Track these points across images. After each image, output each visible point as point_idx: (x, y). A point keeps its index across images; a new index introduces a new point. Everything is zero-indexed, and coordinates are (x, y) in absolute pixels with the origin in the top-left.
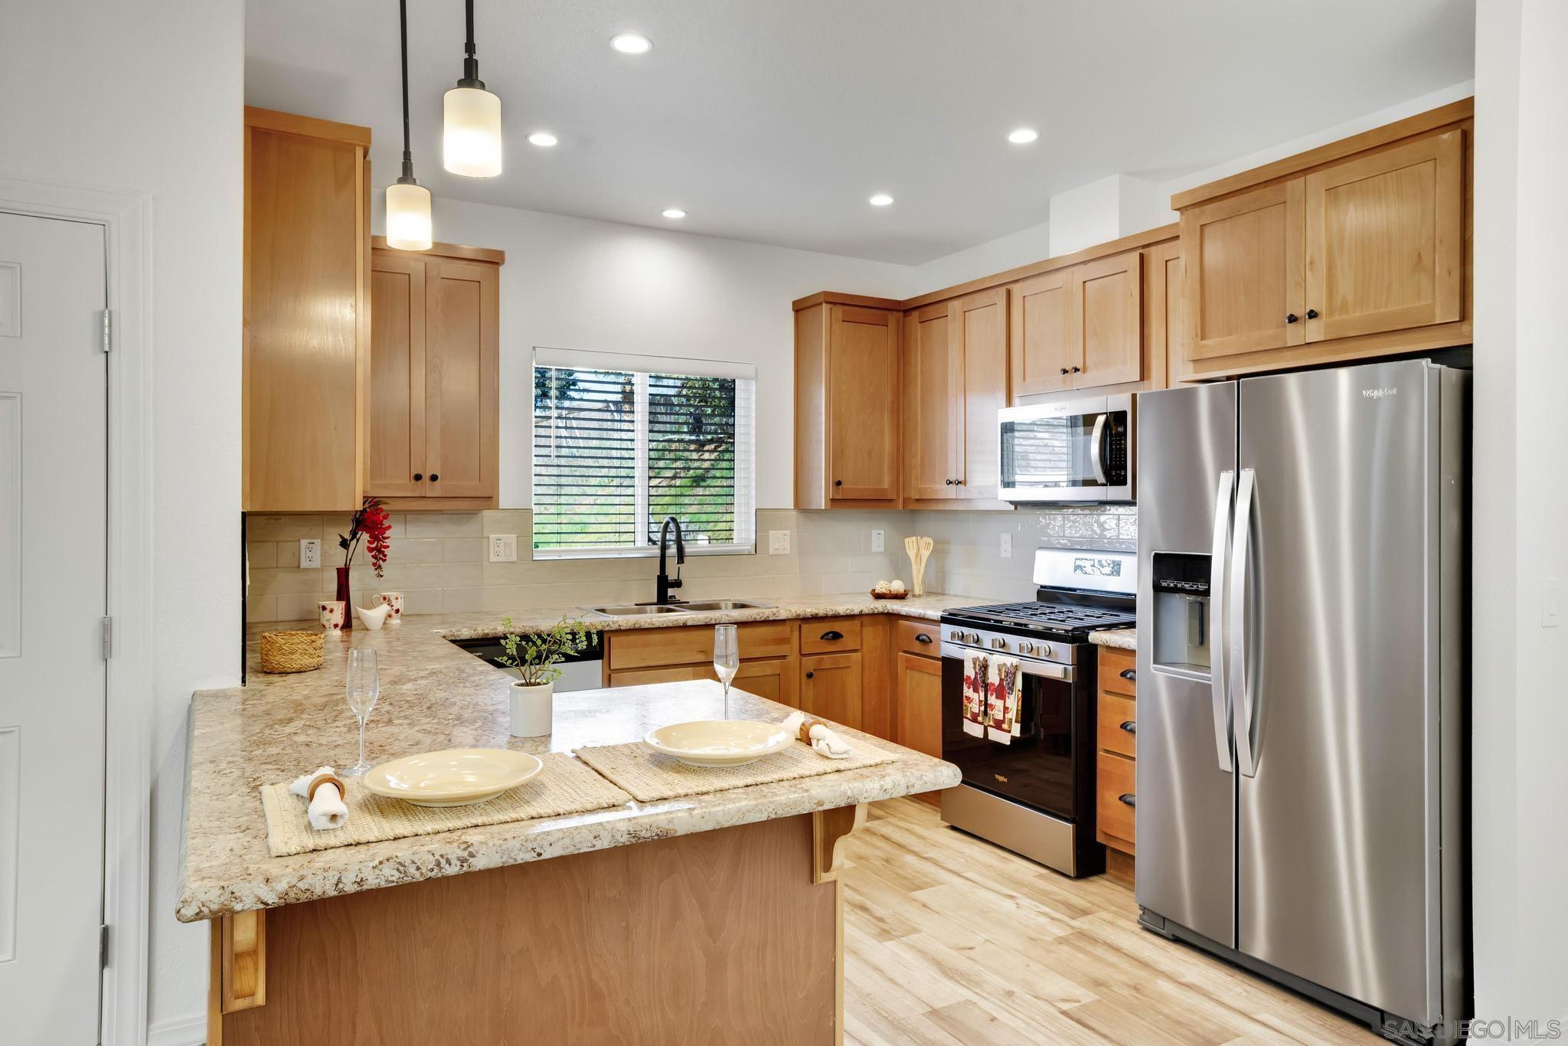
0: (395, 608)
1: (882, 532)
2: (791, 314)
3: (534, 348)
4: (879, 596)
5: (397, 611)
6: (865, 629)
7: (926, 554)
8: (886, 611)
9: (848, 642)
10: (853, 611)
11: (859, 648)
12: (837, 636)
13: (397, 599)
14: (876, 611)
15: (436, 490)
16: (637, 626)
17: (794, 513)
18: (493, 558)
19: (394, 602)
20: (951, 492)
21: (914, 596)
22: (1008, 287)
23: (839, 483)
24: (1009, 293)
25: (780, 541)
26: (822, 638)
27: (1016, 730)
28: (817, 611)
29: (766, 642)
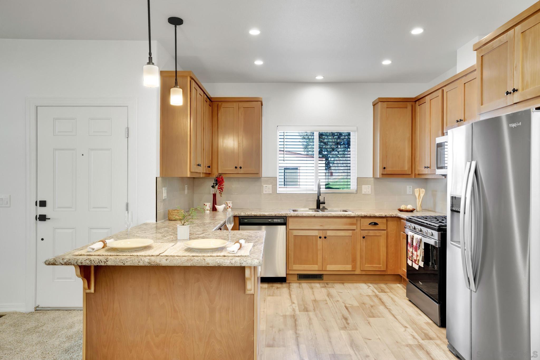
0: (229, 206)
1: (412, 187)
2: (372, 107)
3: (277, 126)
4: (401, 211)
5: (230, 207)
6: (389, 223)
7: (422, 195)
8: (397, 216)
9: (381, 226)
10: (382, 215)
11: (386, 229)
12: (376, 224)
13: (229, 203)
14: (392, 216)
15: (242, 171)
16: (297, 216)
17: (373, 179)
18: (264, 192)
19: (228, 204)
20: (426, 171)
21: (417, 211)
22: (443, 89)
23: (384, 168)
24: (443, 91)
25: (367, 189)
26: (369, 224)
27: (422, 264)
28: (366, 214)
29: (346, 224)
